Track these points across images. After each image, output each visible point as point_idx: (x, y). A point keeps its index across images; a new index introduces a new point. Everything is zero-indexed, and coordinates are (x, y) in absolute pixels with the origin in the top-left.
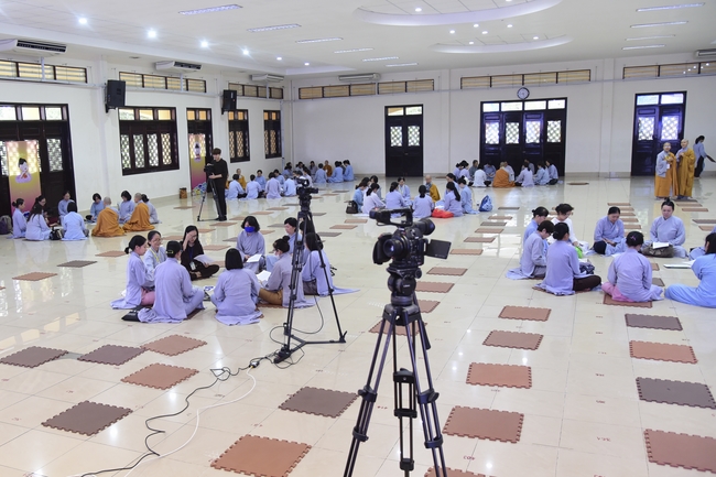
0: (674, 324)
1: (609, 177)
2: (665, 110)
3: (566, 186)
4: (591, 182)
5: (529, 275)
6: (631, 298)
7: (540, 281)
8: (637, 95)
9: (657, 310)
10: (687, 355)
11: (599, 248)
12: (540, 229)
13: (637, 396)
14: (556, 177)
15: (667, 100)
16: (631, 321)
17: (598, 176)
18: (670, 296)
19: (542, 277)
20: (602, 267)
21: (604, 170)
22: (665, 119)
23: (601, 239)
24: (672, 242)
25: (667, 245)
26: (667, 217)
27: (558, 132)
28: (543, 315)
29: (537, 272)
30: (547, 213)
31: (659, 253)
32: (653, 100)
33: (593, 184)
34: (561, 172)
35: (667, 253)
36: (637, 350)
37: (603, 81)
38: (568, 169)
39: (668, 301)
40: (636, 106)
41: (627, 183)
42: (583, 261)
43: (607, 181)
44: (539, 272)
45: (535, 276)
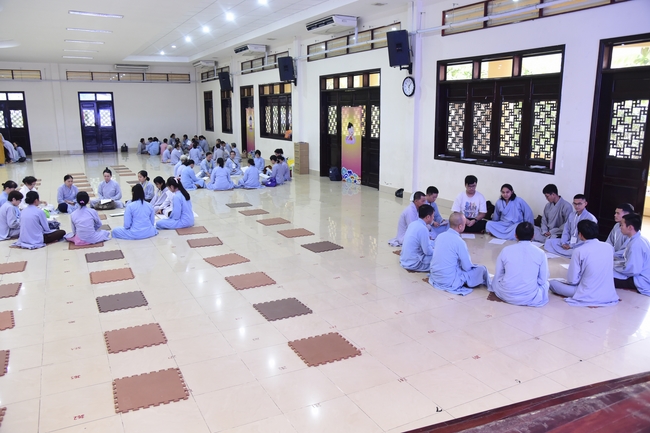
0: (119, 255)
1: (68, 154)
2: (101, 105)
3: (35, 163)
4: (53, 159)
5: (5, 237)
6: (87, 242)
7: (16, 241)
8: (79, 93)
9: (107, 248)
10: (128, 274)
11: (63, 208)
12: (10, 199)
13: (98, 310)
14: (24, 155)
15: (101, 97)
16: (90, 258)
17: (59, 154)
18: (116, 235)
19: (17, 237)
20: (65, 223)
21: (63, 149)
22: (101, 111)
23: (63, 201)
24: (114, 198)
25: (110, 200)
26: (108, 181)
27: (21, 119)
28: (21, 267)
29: (13, 234)
30: (16, 186)
31: (105, 207)
32: (91, 97)
33: (55, 160)
34: (28, 152)
35: (111, 206)
36: (95, 279)
37: (51, 80)
38: (33, 149)
39: (114, 240)
40: (80, 102)
41: (82, 158)
42: (51, 219)
43: (66, 158)
44: (14, 233)
45: (10, 237)
